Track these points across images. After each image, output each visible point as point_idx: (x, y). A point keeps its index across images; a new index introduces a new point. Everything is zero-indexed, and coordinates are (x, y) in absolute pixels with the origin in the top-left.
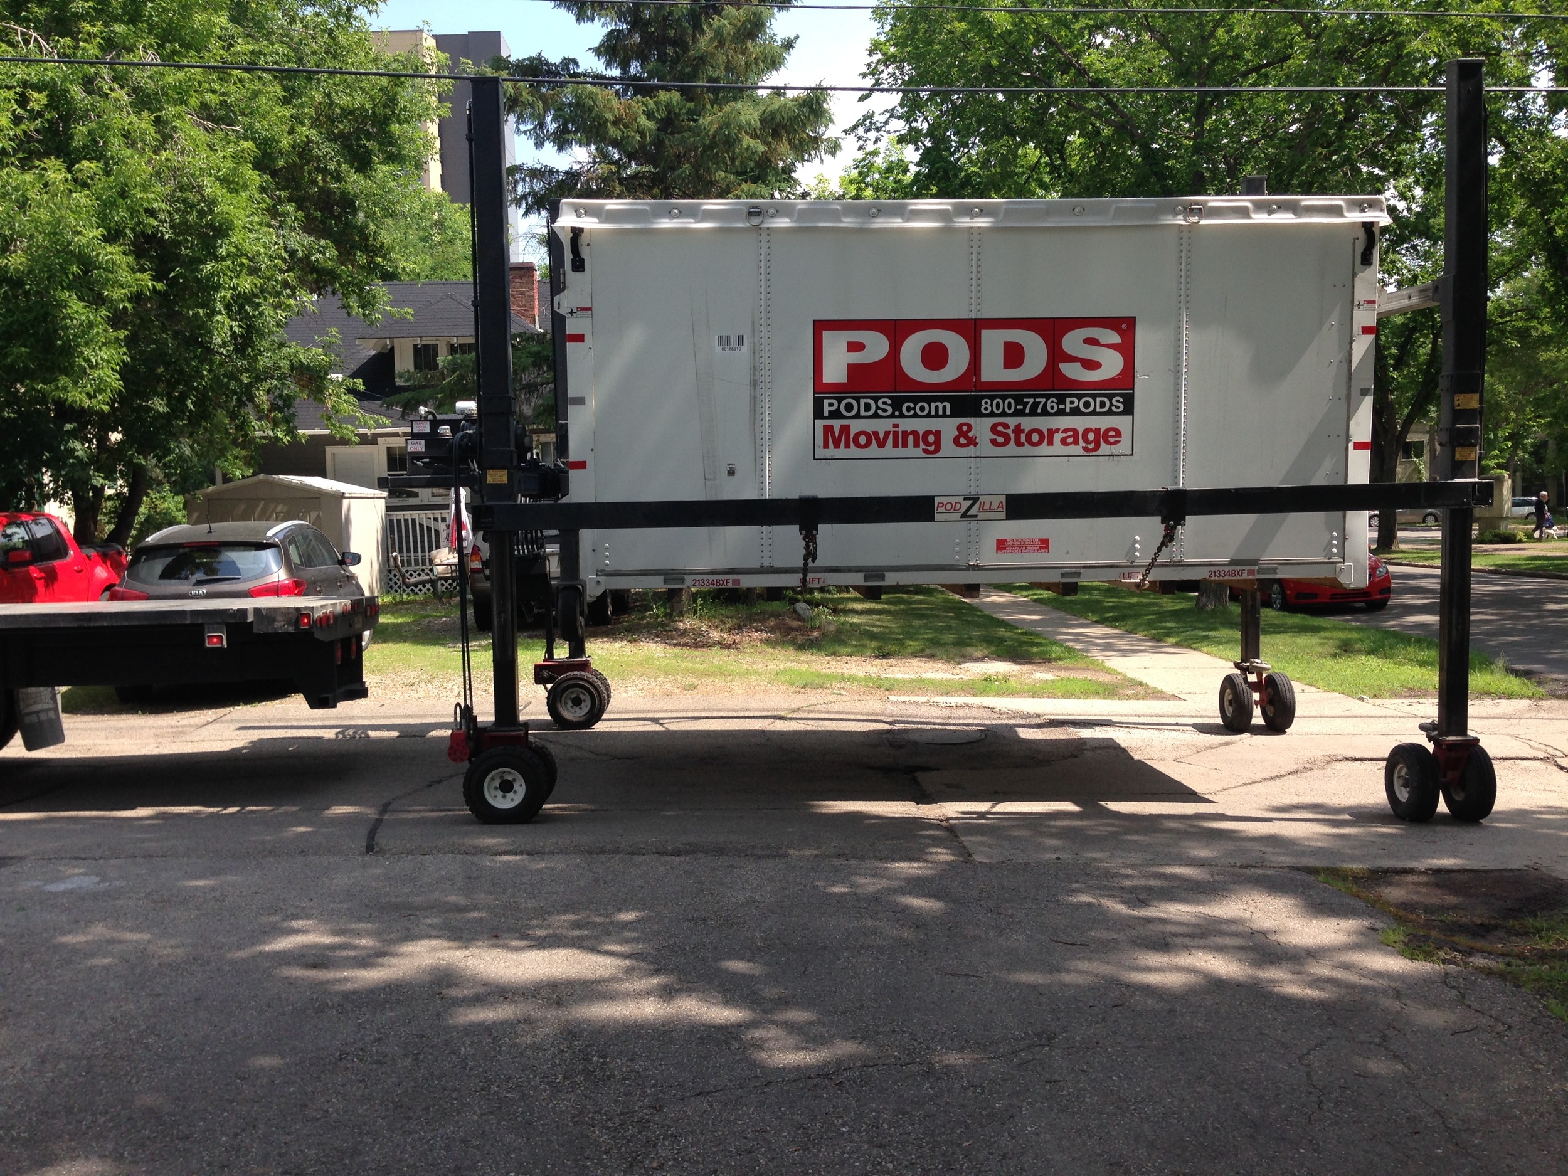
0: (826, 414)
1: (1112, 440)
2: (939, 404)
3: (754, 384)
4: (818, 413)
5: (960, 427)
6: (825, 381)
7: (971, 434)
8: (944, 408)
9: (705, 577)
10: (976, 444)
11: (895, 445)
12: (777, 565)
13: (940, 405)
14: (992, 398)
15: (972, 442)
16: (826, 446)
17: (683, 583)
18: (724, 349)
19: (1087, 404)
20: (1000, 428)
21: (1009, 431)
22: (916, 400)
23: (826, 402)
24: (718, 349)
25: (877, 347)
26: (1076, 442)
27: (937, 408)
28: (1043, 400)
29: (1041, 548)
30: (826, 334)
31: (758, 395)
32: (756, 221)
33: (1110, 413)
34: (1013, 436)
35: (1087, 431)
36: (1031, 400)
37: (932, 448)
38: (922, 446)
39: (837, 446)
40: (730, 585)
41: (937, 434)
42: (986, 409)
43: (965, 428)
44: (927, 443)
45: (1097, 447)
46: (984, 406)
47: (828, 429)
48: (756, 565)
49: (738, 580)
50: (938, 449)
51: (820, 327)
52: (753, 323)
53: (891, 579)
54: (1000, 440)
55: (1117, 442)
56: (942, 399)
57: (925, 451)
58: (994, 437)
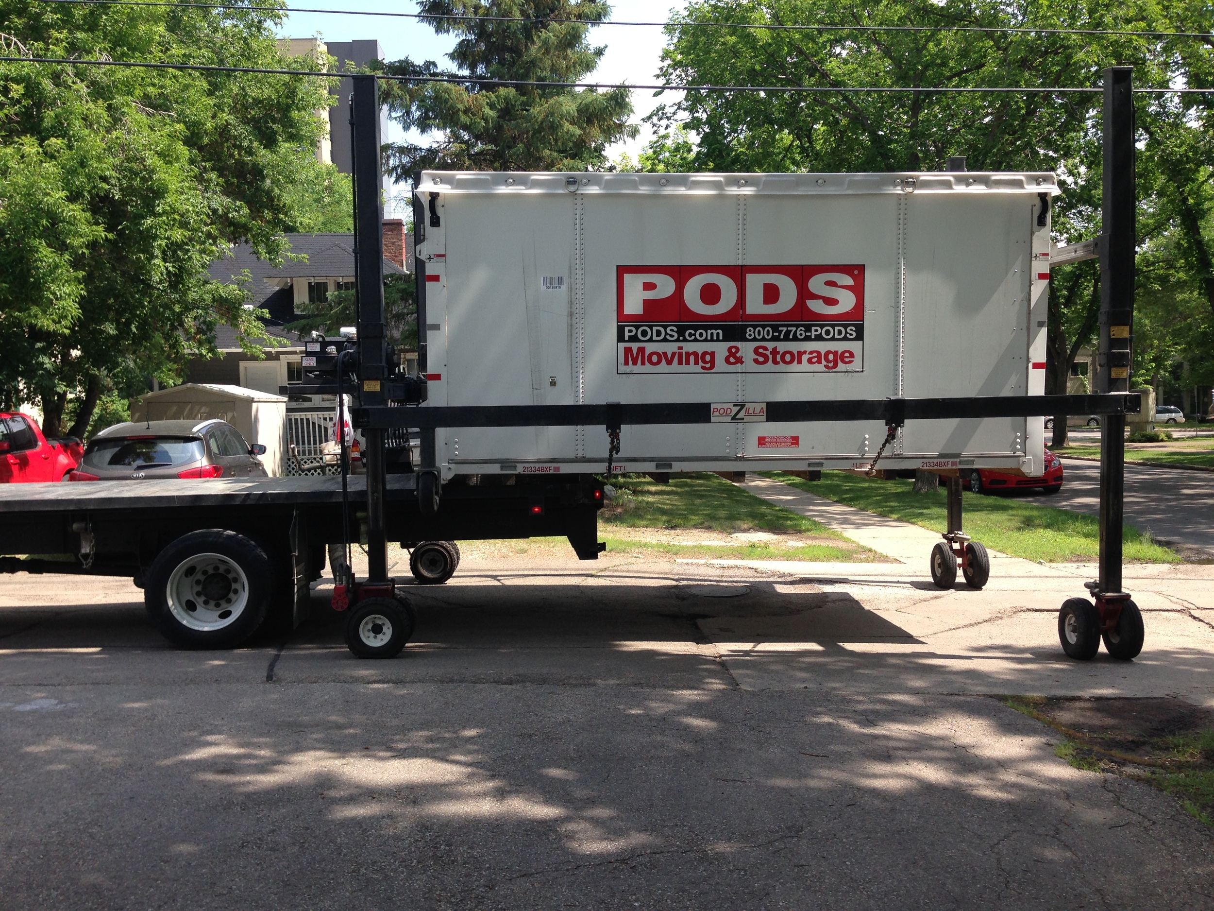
0: (627, 338)
1: (847, 360)
2: (713, 331)
3: (571, 315)
4: (620, 338)
5: (730, 349)
6: (625, 313)
7: (738, 355)
8: (718, 334)
9: (532, 465)
10: (742, 363)
11: (680, 363)
12: (589, 455)
13: (715, 332)
14: (755, 327)
15: (739, 361)
16: (626, 363)
17: (515, 469)
18: (548, 288)
19: (827, 332)
20: (761, 350)
21: (768, 353)
22: (696, 328)
23: (627, 329)
24: (543, 288)
25: (666, 287)
26: (819, 362)
27: (712, 334)
28: (794, 329)
29: (792, 444)
30: (627, 277)
31: (574, 323)
32: (572, 188)
33: (845, 339)
34: (770, 357)
35: (828, 353)
36: (785, 329)
37: (708, 366)
38: (701, 364)
39: (635, 363)
40: (552, 472)
41: (713, 355)
42: (750, 335)
43: (734, 350)
44: (704, 362)
45: (836, 365)
46: (749, 333)
47: (628, 350)
48: (572, 456)
49: (557, 469)
50: (712, 366)
51: (622, 270)
52: (570, 267)
53: (677, 467)
54: (761, 359)
55: (851, 362)
56: (716, 327)
57: (703, 368)
58: (756, 357)
